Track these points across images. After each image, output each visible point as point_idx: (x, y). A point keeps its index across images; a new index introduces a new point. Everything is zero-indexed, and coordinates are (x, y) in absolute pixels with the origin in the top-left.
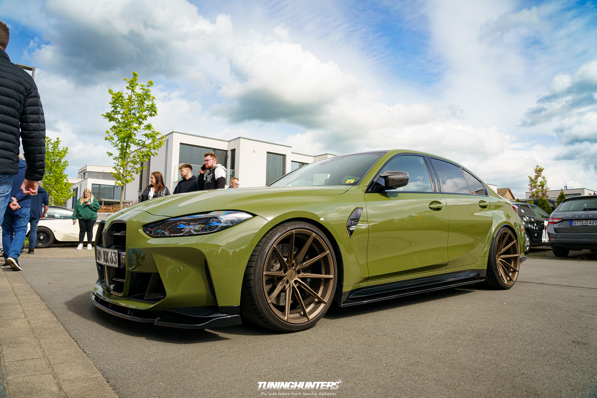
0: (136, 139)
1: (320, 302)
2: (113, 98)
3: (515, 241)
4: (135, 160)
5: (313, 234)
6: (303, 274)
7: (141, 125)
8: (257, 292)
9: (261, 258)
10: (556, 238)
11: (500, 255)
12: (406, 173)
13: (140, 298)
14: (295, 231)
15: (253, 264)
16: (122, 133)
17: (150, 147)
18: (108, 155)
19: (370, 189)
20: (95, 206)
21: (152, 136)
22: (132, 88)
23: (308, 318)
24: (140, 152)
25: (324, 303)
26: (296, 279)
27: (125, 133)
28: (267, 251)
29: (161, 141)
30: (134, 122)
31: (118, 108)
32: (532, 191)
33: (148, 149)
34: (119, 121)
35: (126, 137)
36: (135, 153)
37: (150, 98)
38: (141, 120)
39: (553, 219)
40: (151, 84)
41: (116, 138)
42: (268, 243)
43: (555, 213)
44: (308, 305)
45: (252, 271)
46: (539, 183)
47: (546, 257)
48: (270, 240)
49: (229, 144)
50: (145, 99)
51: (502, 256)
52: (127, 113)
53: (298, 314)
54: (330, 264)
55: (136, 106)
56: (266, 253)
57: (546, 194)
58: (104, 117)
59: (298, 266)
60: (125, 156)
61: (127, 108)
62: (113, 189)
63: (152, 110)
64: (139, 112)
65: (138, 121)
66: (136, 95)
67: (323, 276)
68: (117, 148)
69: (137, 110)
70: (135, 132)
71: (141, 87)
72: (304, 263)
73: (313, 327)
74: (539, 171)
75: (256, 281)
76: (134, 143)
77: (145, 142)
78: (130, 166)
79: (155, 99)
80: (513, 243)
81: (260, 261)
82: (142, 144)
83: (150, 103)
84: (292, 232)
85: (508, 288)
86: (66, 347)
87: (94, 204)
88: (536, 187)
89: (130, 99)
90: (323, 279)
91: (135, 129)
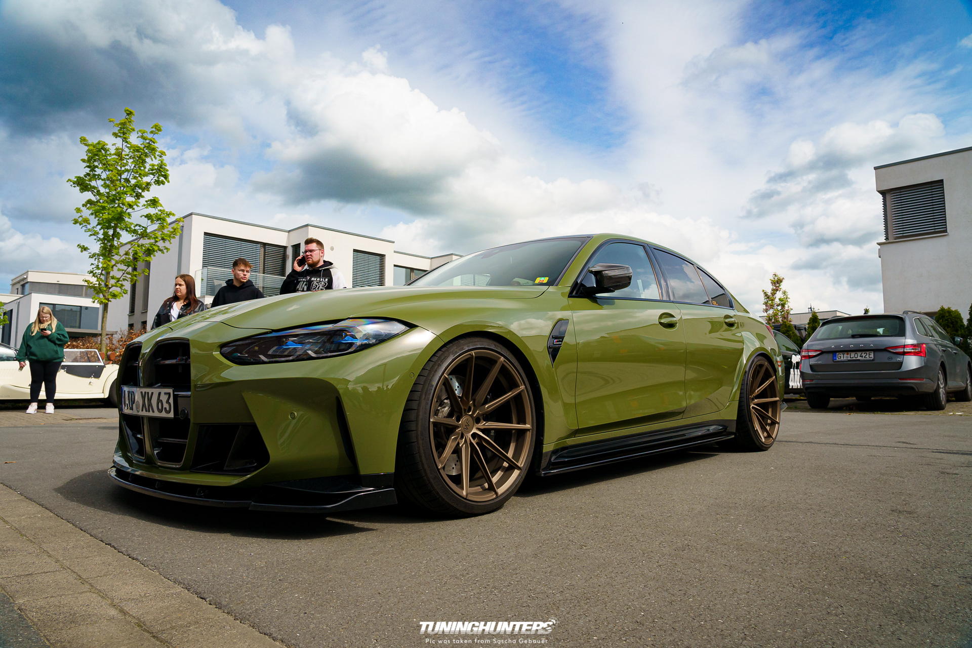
0: (132, 224)
1: (512, 467)
2: (89, 151)
3: (774, 377)
4: (128, 259)
5: (500, 358)
6: (485, 423)
7: (139, 199)
8: (422, 451)
9: (425, 395)
10: (813, 380)
11: (753, 400)
12: (627, 268)
13: (218, 469)
14: (474, 353)
15: (414, 405)
16: (105, 211)
17: (157, 238)
18: (80, 249)
19: (575, 292)
20: (59, 337)
21: (160, 219)
22: (124, 136)
23: (496, 493)
24: (138, 246)
25: (519, 468)
26: (474, 431)
27: (110, 212)
28: (434, 384)
29: (175, 227)
30: (127, 193)
31: (96, 169)
32: (768, 312)
33: (152, 241)
34: (98, 191)
35: (113, 219)
36: (129, 246)
37: (155, 154)
38: (140, 191)
39: (808, 350)
40: (158, 129)
41: (94, 221)
42: (436, 371)
43: (810, 341)
44: (494, 473)
45: (412, 416)
46: (777, 301)
47: (796, 409)
48: (439, 366)
49: (289, 236)
50: (146, 156)
51: (756, 400)
52: (114, 178)
53: (479, 487)
54: (526, 407)
55: (130, 165)
56: (434, 386)
57: (788, 317)
58: (72, 183)
59: (476, 411)
60: (110, 251)
61: (114, 170)
62: (78, 313)
63: (161, 174)
64: (135, 178)
65: (134, 192)
66: (131, 147)
67: (515, 426)
68: (95, 237)
69: (133, 173)
70: (130, 210)
71: (140, 134)
72: (486, 406)
73: (502, 508)
74: (777, 282)
75: (419, 432)
76: (127, 230)
77: (146, 228)
78: (119, 270)
79: (166, 155)
80: (771, 380)
81: (424, 399)
82: (141, 232)
83: (156, 162)
84: (470, 354)
85: (765, 449)
86: (96, 553)
87: (59, 334)
88: (773, 306)
89: (119, 153)
90: (513, 431)
91: (130, 206)
